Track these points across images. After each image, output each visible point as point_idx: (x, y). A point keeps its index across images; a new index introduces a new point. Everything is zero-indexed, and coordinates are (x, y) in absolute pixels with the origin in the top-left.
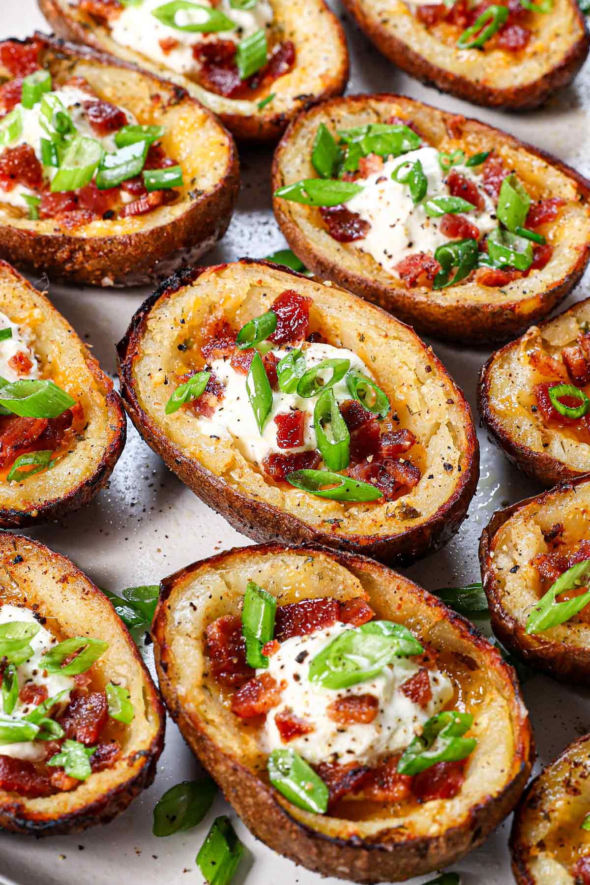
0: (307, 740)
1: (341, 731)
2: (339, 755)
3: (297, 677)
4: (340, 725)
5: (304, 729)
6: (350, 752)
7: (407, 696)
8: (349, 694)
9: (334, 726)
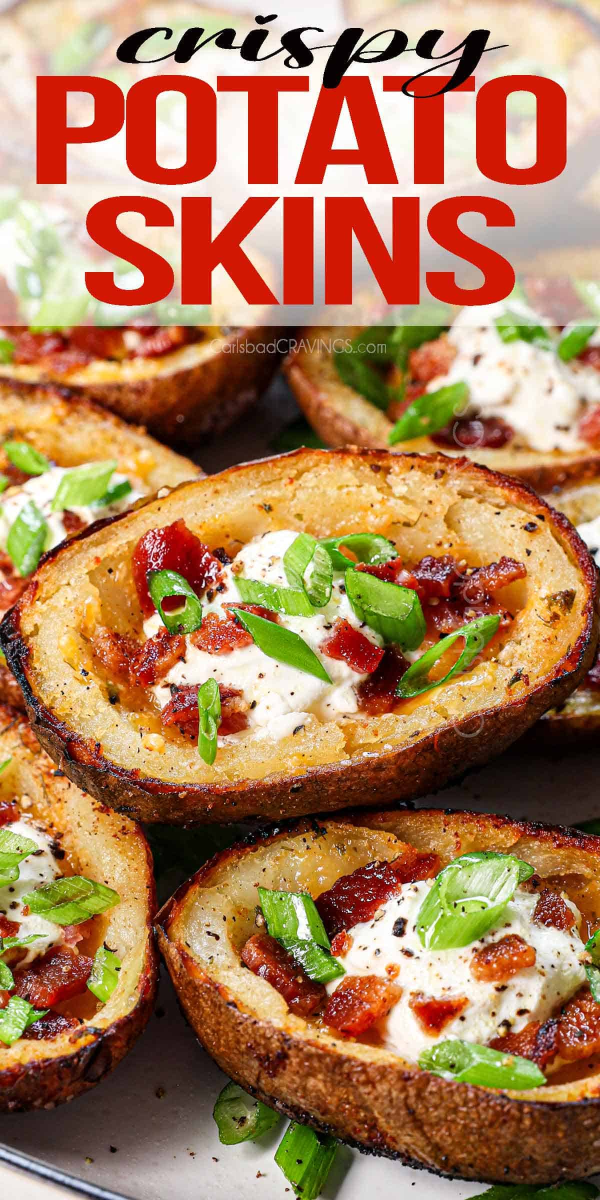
0: (463, 1019)
1: (502, 989)
2: (511, 1021)
3: (408, 954)
4: (495, 983)
5: (455, 1005)
6: (521, 1012)
7: (548, 926)
8: (485, 945)
9: (488, 989)
